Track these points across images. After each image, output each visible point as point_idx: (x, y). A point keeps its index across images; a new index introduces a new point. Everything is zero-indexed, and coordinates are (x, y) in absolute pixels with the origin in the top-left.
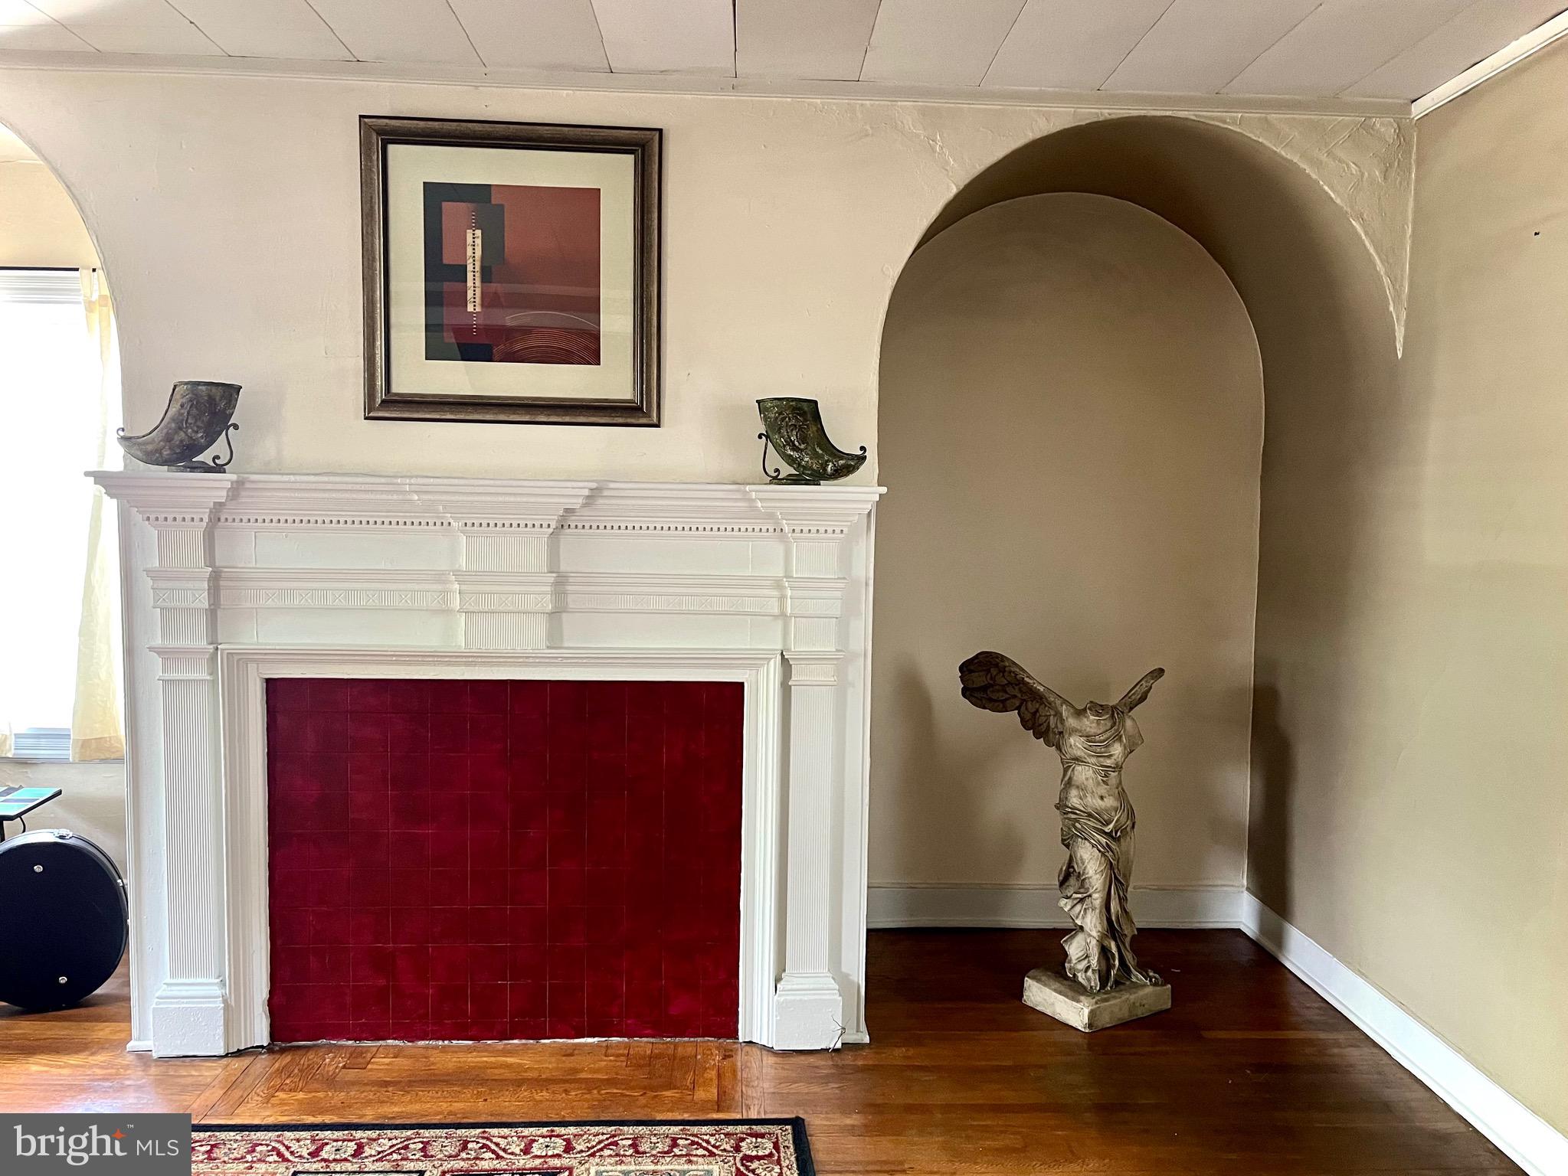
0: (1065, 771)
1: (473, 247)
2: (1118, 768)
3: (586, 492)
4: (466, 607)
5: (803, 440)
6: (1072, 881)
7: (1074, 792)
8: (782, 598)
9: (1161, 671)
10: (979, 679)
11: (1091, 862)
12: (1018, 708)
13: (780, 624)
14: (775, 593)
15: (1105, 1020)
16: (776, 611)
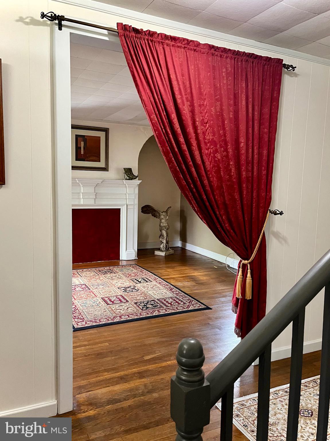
0: (160, 221)
1: (82, 144)
2: (167, 220)
3: (102, 181)
4: (83, 198)
5: (130, 174)
6: (161, 236)
7: (162, 223)
8: (126, 196)
9: (171, 207)
10: (145, 209)
11: (164, 233)
12: (151, 213)
13: (126, 200)
14: (125, 195)
15: (167, 255)
16: (125, 198)
